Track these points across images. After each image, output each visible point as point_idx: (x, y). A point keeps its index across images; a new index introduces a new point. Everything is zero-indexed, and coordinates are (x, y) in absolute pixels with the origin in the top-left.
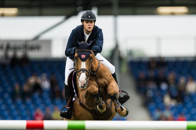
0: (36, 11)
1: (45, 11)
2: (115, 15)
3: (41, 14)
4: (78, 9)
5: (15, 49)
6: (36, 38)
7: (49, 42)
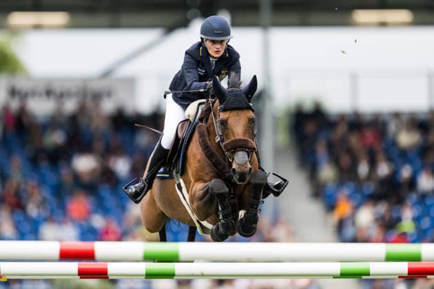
1: (125, 18)
2: (265, 26)
3: (115, 25)
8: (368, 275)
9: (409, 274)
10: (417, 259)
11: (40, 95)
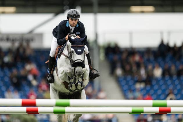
0: (31, 9)
1: (39, 9)
2: (95, 12)
3: (35, 12)
4: (65, 8)
5: (13, 41)
6: (31, 32)
7: (41, 35)
8: (143, 112)
9: (159, 112)
10: (165, 106)
11: (4, 40)
